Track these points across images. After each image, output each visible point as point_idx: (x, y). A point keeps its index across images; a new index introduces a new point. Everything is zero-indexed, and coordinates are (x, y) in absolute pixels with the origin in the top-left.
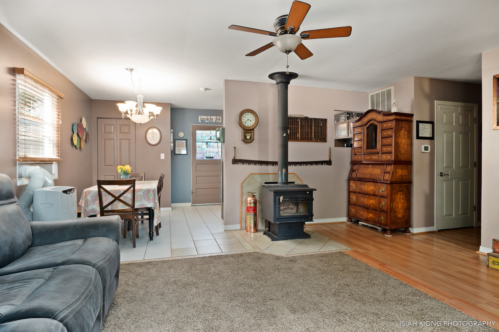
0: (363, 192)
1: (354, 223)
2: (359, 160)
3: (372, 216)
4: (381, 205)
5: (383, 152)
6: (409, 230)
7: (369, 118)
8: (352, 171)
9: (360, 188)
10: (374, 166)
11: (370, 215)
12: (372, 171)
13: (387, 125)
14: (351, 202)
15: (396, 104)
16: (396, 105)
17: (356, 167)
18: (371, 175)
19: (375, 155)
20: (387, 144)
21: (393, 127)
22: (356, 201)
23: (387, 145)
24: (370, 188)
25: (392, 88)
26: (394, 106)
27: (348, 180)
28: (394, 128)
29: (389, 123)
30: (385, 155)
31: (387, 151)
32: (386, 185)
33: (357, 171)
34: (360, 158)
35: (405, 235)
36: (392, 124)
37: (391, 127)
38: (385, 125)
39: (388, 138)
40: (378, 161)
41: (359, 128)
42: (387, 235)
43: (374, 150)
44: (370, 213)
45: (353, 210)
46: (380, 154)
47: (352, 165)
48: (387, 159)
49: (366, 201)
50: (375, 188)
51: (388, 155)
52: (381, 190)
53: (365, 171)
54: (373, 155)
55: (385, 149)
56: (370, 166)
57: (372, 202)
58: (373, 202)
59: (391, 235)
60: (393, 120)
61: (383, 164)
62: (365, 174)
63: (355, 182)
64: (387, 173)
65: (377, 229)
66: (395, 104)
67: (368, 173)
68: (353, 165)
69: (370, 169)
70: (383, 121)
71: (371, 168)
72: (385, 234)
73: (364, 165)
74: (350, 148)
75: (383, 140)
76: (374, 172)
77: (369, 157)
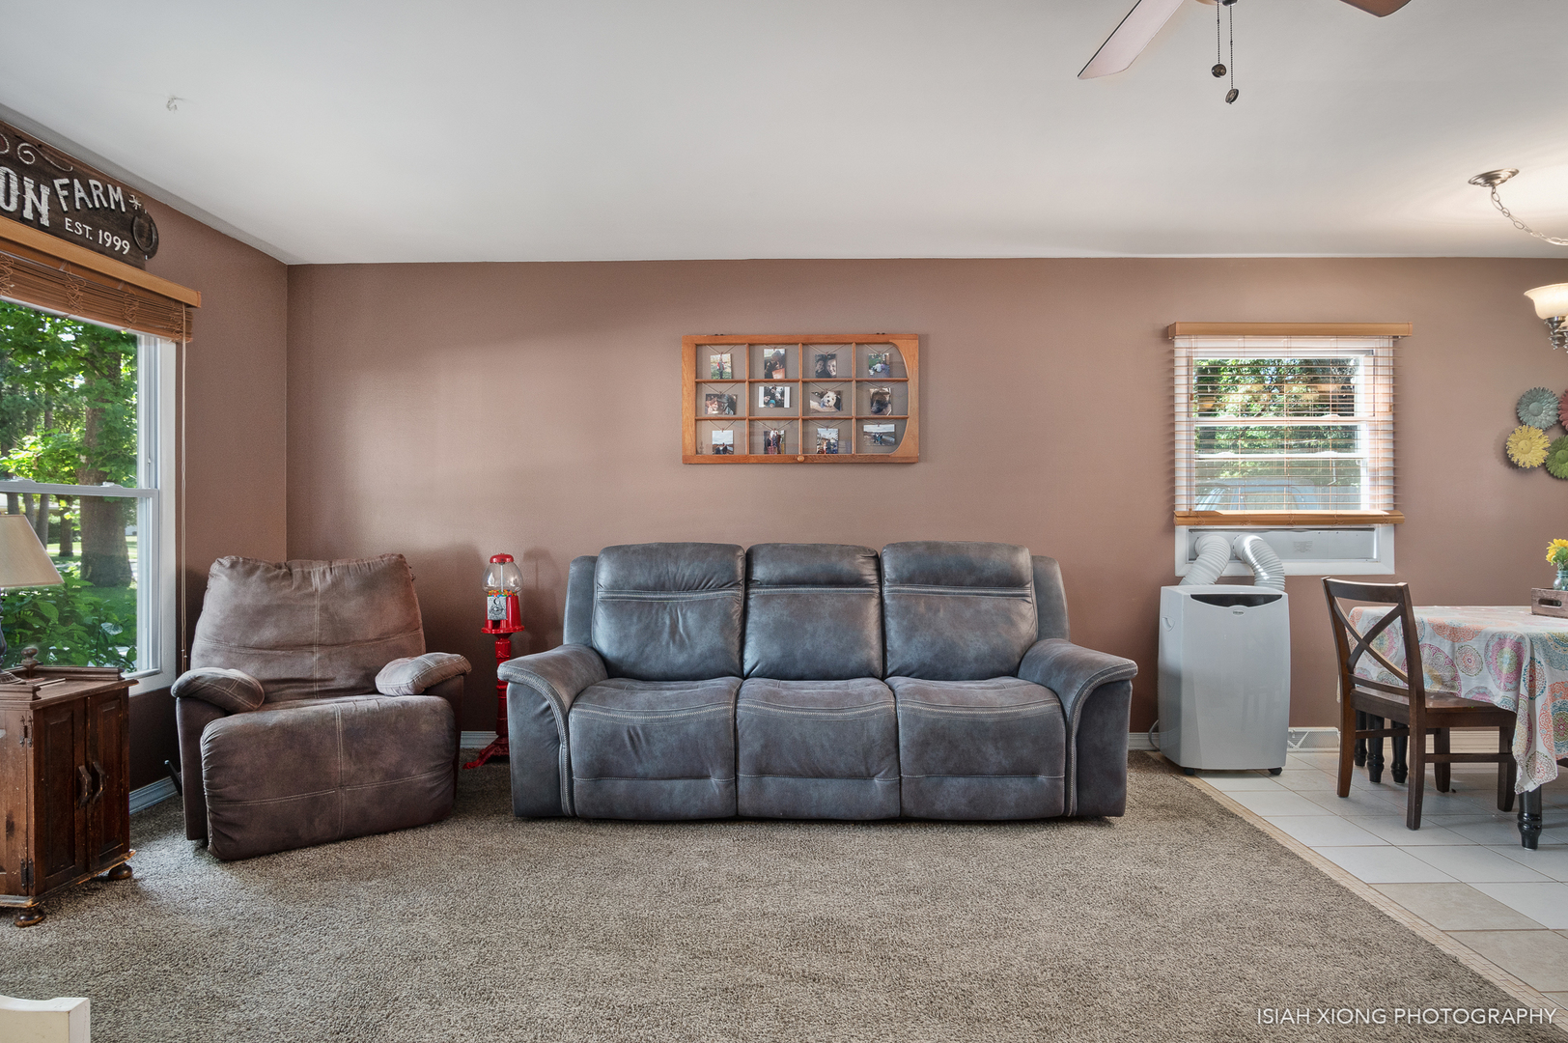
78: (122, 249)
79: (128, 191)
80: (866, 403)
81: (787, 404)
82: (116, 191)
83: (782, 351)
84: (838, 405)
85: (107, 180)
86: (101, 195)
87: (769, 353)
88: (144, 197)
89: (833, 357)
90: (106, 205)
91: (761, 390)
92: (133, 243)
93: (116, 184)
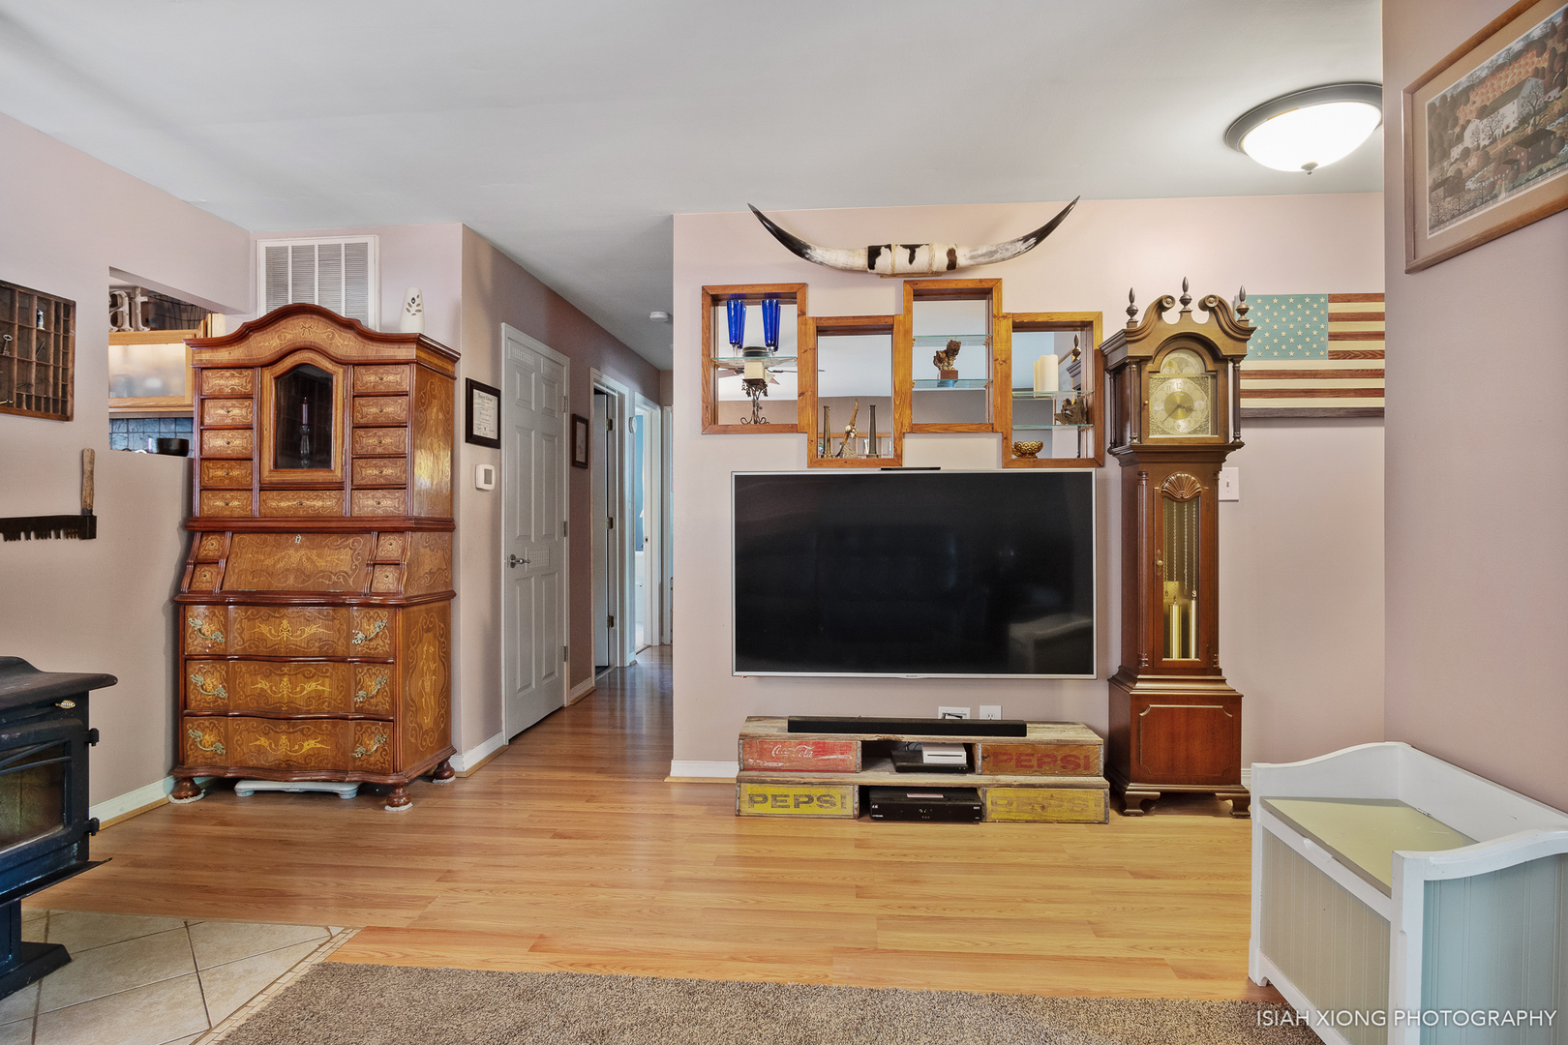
0: (263, 651)
1: (206, 794)
2: (236, 514)
3: (319, 746)
4: (361, 693)
5: (363, 482)
6: (449, 765)
7: (289, 337)
8: (191, 561)
9: (246, 636)
10: (319, 538)
11: (310, 745)
12: (308, 559)
13: (382, 379)
14: (193, 704)
15: (418, 305)
16: (418, 308)
17: (211, 545)
18: (309, 577)
19: (320, 493)
20: (379, 450)
21: (406, 387)
22: (223, 694)
23: (381, 457)
24: (303, 631)
25: (372, 242)
26: (413, 311)
27: (170, 607)
28: (413, 394)
29: (388, 373)
30: (371, 493)
31: (383, 481)
32: (384, 613)
33: (222, 563)
34: (236, 503)
35: (437, 787)
36: (404, 378)
37: (400, 389)
38: (370, 378)
39: (385, 430)
40: (341, 519)
41: (233, 376)
42: (398, 806)
43: (319, 475)
44: (307, 737)
45: (209, 738)
46: (348, 491)
47: (185, 534)
48: (380, 512)
49: (283, 688)
50: (327, 627)
51: (384, 497)
52: (360, 635)
53: (269, 562)
54: (311, 493)
55: (370, 472)
56: (298, 539)
57: (314, 688)
58: (319, 687)
59: (410, 804)
60: (407, 363)
61: (368, 531)
62: (271, 575)
63: (218, 610)
64: (383, 564)
65: (335, 795)
66: (416, 303)
67: (287, 570)
68: (198, 535)
69: (297, 550)
70: (362, 359)
71: (301, 546)
72: (387, 808)
73: (264, 536)
74: (179, 462)
75: (360, 436)
76: (321, 564)
77: (289, 500)
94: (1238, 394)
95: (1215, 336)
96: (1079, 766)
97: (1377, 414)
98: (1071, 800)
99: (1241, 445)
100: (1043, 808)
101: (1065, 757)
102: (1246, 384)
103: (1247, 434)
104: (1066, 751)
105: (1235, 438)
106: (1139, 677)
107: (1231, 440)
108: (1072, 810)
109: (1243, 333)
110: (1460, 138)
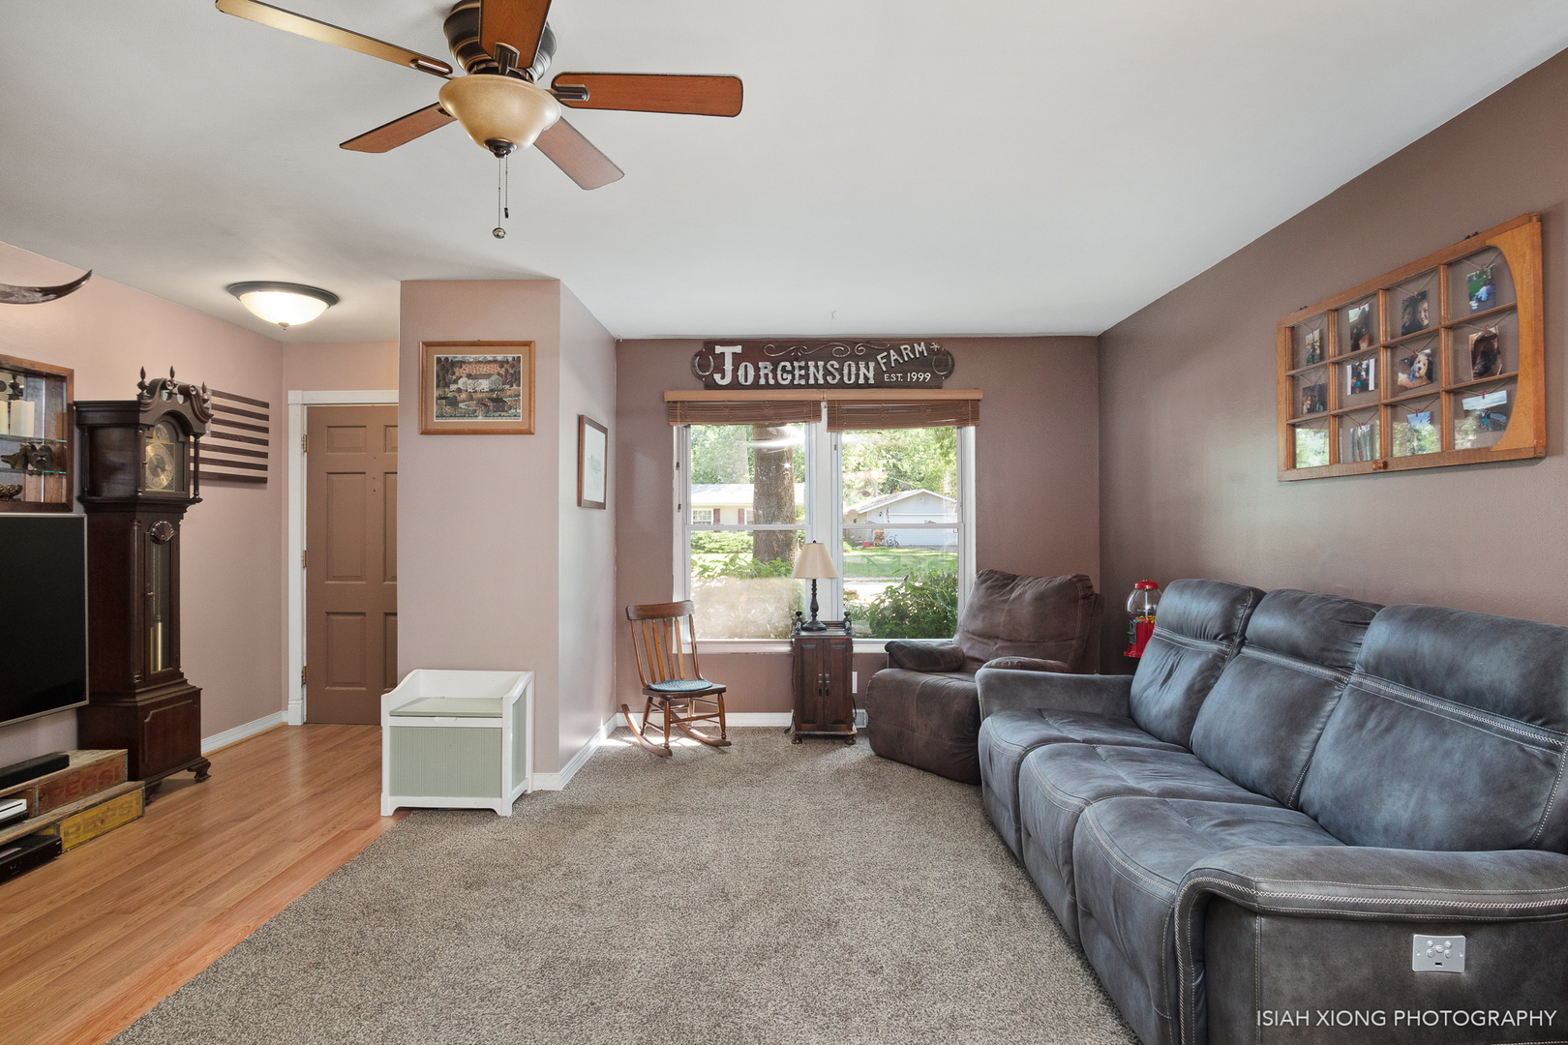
78: (925, 378)
79: (928, 341)
80: (1466, 360)
81: (1371, 387)
82: (920, 345)
83: (1366, 307)
84: (1430, 375)
85: (912, 341)
86: (910, 354)
87: (1354, 315)
88: (940, 340)
89: (1423, 296)
90: (912, 357)
91: (1349, 368)
92: (933, 374)
93: (918, 341)
94: (197, 460)
95: (189, 415)
96: (111, 778)
97: (264, 480)
98: (121, 807)
99: (200, 500)
100: (102, 821)
101: (102, 774)
102: (203, 454)
103: (204, 491)
104: (103, 768)
105: (195, 495)
106: (137, 691)
107: (192, 496)
108: (122, 815)
109: (204, 417)
110: (456, 382)
